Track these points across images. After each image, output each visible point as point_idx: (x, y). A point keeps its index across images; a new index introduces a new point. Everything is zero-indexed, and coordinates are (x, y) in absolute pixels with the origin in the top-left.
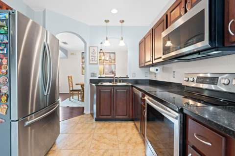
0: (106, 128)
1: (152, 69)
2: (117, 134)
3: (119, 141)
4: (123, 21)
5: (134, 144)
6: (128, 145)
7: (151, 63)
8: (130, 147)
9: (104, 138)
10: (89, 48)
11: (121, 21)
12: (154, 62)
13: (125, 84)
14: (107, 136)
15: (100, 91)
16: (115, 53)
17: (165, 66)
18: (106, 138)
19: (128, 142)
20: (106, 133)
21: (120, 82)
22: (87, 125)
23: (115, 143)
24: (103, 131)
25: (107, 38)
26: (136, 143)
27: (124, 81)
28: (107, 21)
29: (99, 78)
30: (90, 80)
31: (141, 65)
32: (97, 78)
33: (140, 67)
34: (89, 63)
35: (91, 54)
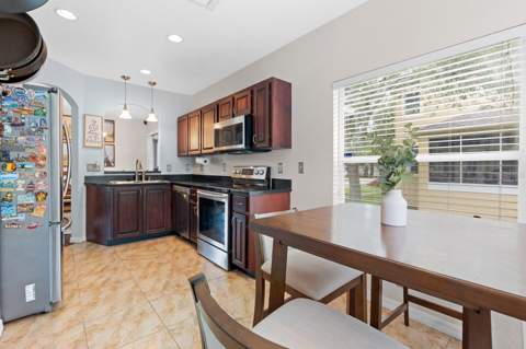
1: (199, 160)
4: (154, 83)
7: (198, 152)
10: (84, 117)
11: (150, 83)
12: (204, 152)
13: (157, 181)
15: (119, 195)
16: (113, 122)
17: (215, 156)
21: (147, 179)
25: (125, 105)
27: (154, 178)
28: (125, 78)
29: (106, 172)
30: (86, 178)
31: (181, 153)
32: (101, 174)
33: (179, 156)
34: (84, 146)
35: (87, 130)
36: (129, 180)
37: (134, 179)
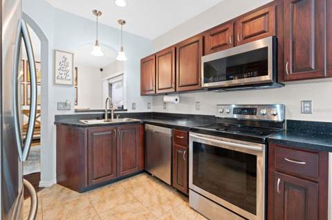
0: (111, 197)
2: (136, 200)
3: (147, 207)
4: (124, 22)
5: (169, 202)
6: (163, 207)
7: (172, 90)
8: (167, 208)
9: (122, 214)
10: (55, 51)
11: (119, 21)
12: (180, 89)
14: (124, 208)
15: (92, 136)
18: (126, 212)
19: (161, 203)
20: (118, 204)
21: (115, 117)
22: (69, 207)
23: (144, 213)
24: (110, 204)
25: (97, 41)
26: (169, 200)
28: (97, 13)
29: (76, 111)
30: (57, 117)
31: (144, 92)
32: (72, 112)
33: (142, 95)
34: (54, 83)
35: (58, 67)
36: (98, 119)
37: (103, 117)
